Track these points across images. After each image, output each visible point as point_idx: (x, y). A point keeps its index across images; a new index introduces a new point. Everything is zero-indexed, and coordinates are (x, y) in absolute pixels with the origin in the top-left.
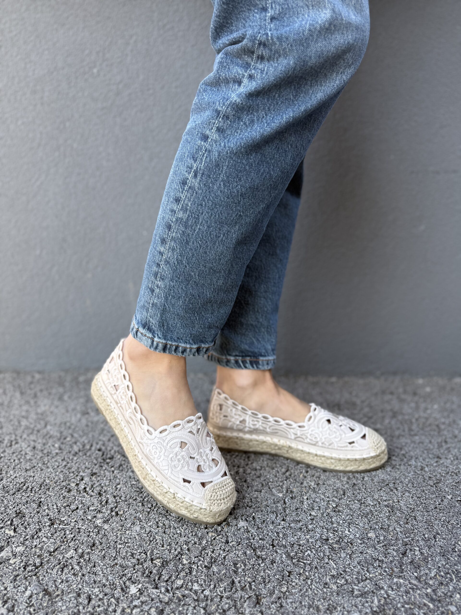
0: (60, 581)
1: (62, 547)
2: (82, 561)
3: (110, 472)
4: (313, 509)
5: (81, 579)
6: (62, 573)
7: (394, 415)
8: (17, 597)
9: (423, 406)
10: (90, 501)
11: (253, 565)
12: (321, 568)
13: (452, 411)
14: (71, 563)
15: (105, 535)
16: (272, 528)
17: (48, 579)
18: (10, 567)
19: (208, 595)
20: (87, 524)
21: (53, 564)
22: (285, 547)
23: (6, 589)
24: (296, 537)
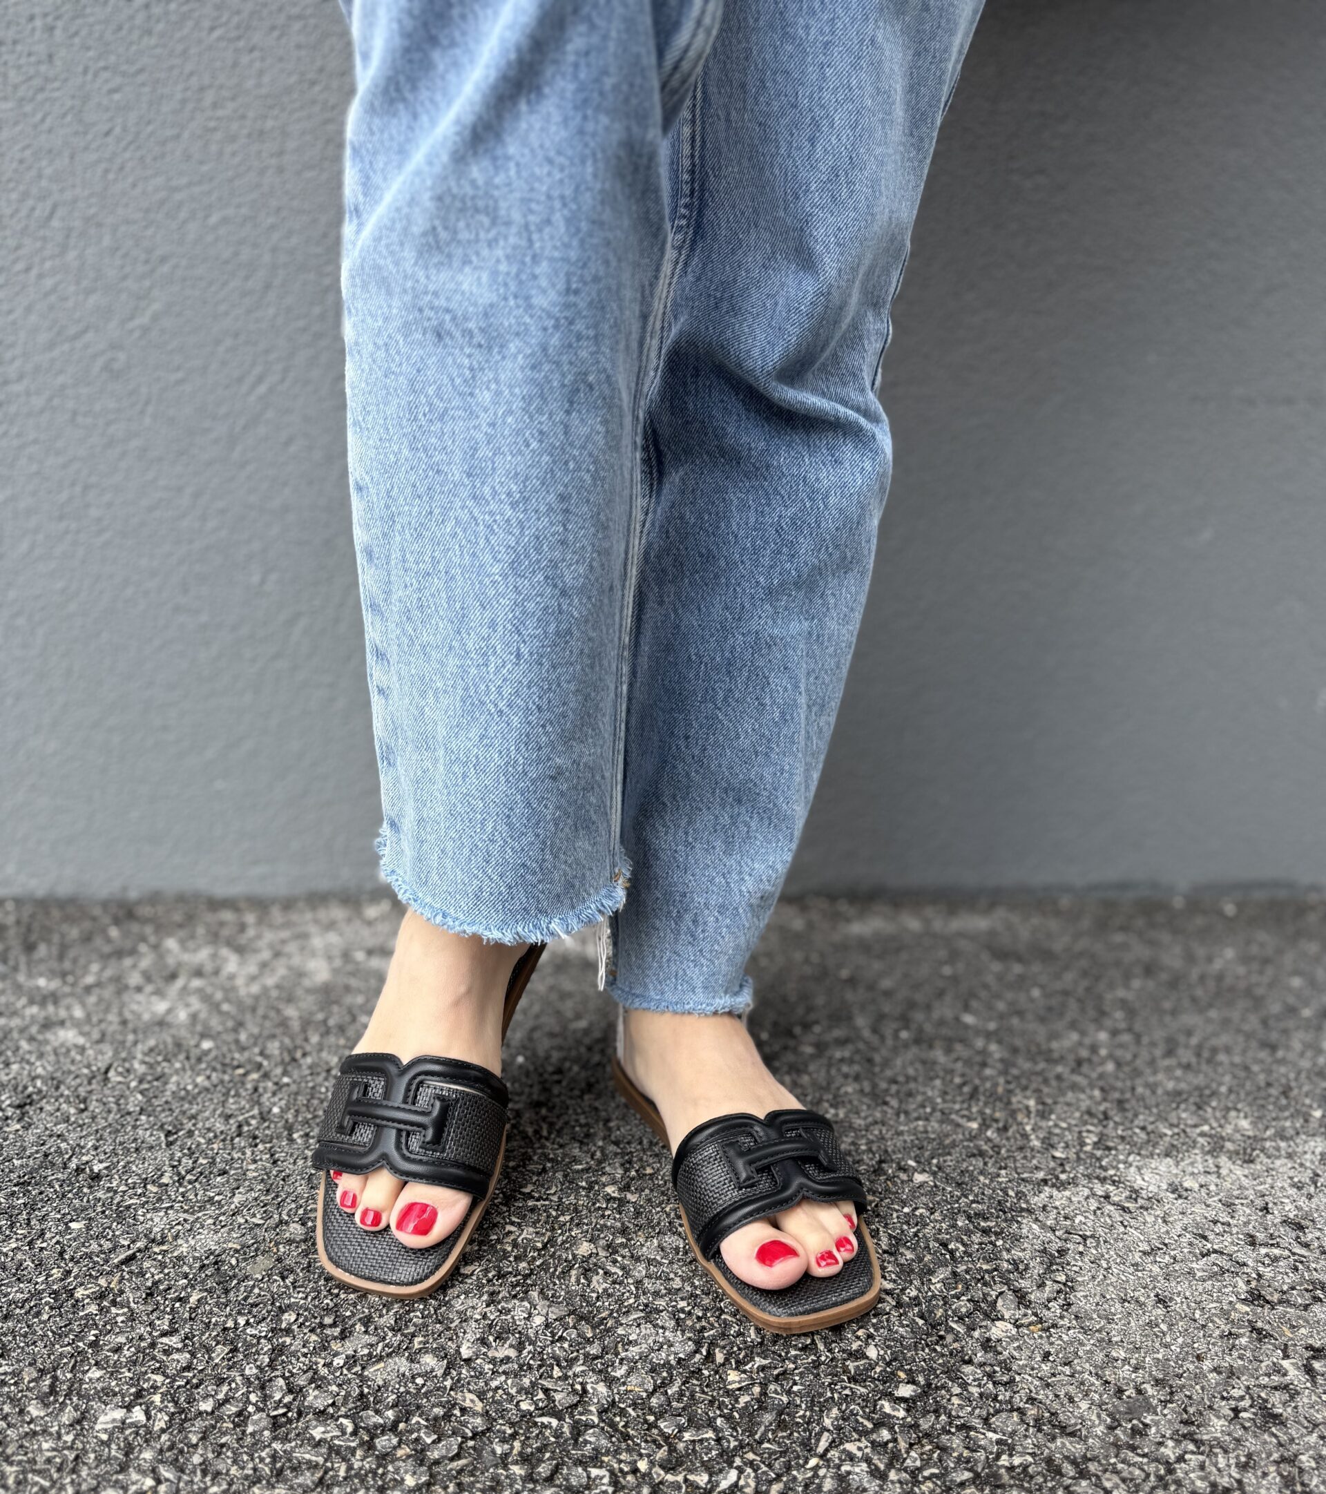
0: (594, 1295)
1: (560, 1240)
2: (619, 1259)
3: (571, 1098)
4: (1053, 1146)
5: (637, 1288)
6: (590, 1282)
7: (1149, 970)
8: (520, 1329)
9: (1201, 952)
10: (565, 1155)
11: (981, 1244)
12: (1116, 1240)
13: (1266, 961)
14: (595, 1265)
15: (638, 1214)
16: (987, 1182)
17: (567, 1293)
18: (469, 1281)
19: (916, 1298)
20: (587, 1196)
21: (559, 1270)
22: (1028, 1210)
23: (485, 1317)
24: (1042, 1195)
